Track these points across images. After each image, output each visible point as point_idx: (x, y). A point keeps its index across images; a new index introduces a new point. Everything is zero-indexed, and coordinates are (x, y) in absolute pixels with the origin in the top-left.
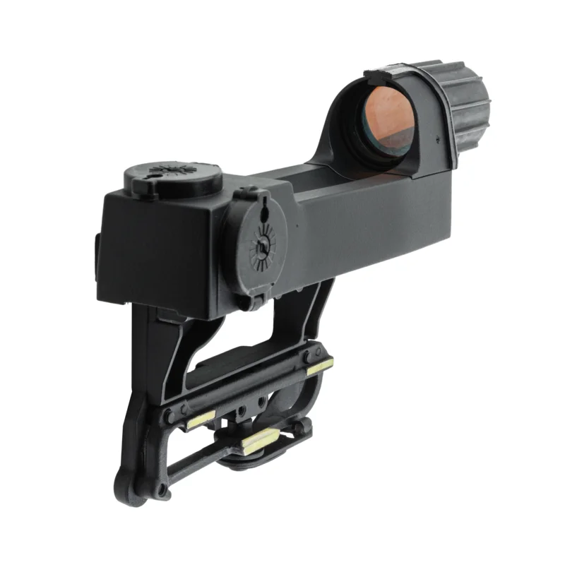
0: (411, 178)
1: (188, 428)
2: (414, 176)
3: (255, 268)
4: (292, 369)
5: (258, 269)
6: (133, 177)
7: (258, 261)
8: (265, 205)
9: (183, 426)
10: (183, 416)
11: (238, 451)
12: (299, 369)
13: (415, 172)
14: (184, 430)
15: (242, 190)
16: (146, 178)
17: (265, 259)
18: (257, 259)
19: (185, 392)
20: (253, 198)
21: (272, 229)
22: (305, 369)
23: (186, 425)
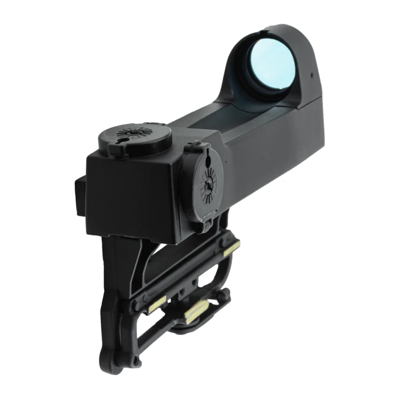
0: (297, 108)
1: (149, 312)
2: (299, 107)
3: (205, 202)
4: (212, 254)
5: (207, 203)
6: (108, 143)
7: (206, 196)
8: (208, 155)
9: (146, 311)
10: (145, 304)
11: (182, 321)
12: (218, 253)
13: (299, 103)
14: (147, 314)
15: (190, 145)
16: (117, 143)
17: (211, 194)
18: (205, 195)
19: (144, 285)
20: (200, 151)
21: (213, 171)
22: (222, 252)
23: (148, 310)
